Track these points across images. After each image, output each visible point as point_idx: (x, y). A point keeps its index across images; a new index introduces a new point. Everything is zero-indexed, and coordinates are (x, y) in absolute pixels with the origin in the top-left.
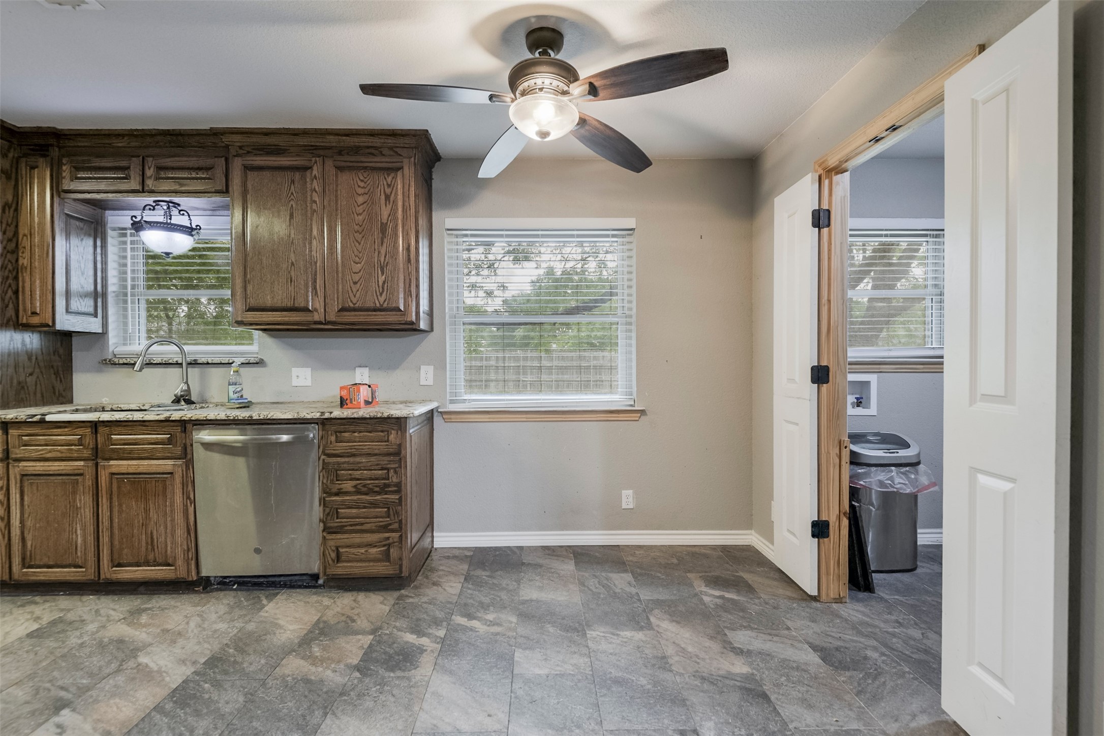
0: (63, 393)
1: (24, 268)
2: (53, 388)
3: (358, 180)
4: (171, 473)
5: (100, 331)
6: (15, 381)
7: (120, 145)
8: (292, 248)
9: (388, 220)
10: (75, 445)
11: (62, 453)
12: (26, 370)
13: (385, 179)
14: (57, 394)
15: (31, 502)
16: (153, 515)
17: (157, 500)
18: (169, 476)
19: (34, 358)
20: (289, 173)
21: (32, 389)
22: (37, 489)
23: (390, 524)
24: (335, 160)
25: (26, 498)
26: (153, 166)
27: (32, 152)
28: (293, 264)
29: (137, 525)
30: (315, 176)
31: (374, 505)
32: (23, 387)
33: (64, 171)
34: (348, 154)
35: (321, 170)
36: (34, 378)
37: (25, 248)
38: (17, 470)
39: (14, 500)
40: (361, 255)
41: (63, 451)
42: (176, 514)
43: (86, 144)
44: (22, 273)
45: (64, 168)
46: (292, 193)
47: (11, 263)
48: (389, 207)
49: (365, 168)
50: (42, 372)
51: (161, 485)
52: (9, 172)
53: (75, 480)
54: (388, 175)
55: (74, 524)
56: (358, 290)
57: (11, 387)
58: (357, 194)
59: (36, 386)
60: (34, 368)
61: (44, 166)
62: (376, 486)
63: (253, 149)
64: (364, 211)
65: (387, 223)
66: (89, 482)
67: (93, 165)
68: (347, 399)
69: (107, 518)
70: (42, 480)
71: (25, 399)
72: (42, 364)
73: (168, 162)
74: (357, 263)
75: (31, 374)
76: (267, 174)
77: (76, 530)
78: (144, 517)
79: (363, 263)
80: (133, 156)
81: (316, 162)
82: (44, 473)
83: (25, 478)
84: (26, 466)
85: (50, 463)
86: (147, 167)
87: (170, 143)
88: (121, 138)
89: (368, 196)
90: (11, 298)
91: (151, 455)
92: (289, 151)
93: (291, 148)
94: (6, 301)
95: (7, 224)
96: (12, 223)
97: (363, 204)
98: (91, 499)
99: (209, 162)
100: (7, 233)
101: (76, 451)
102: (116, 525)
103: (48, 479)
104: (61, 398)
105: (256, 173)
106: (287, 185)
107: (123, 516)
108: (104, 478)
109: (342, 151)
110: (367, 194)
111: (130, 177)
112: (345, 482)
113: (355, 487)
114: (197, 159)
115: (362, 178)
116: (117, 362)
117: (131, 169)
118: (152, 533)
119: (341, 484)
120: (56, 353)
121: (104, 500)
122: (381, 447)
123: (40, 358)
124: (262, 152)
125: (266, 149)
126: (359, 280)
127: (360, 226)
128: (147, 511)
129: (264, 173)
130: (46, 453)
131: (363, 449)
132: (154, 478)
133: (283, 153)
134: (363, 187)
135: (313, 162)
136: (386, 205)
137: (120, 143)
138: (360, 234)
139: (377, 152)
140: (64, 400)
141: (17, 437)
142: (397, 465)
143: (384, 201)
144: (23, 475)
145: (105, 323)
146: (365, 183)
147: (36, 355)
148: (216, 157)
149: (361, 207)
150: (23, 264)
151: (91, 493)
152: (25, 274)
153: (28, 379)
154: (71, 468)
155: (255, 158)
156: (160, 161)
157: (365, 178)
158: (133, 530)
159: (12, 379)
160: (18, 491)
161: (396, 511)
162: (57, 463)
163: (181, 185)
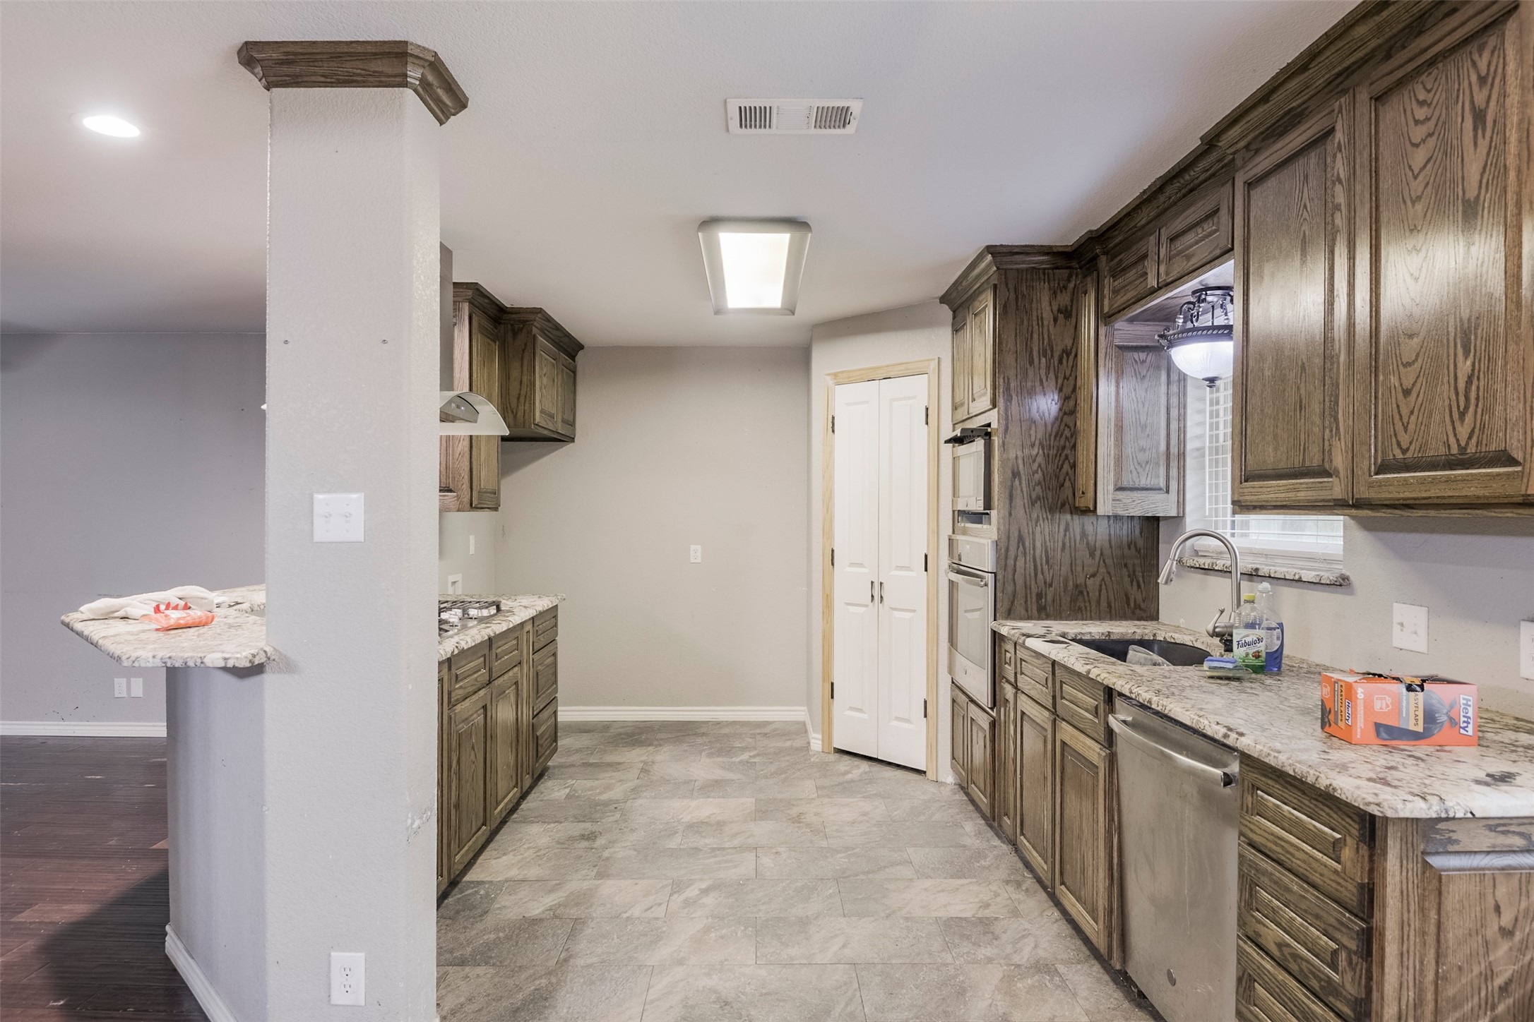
0: (1142, 604)
2: (1127, 596)
3: (1414, 105)
4: (1097, 767)
5: (1173, 513)
6: (1071, 583)
9: (1480, 187)
10: (1044, 686)
11: (1038, 693)
12: (1085, 569)
13: (1475, 64)
14: (1132, 605)
16: (1085, 826)
18: (1095, 771)
19: (1098, 553)
20: (1300, 164)
21: (1094, 595)
24: (1375, 82)
26: (1165, 240)
27: (1083, 275)
28: (1303, 369)
30: (1339, 144)
32: (1081, 593)
35: (1348, 123)
36: (1098, 578)
38: (1020, 703)
39: (1019, 741)
41: (1039, 691)
43: (1119, 238)
45: (1106, 280)
46: (1305, 206)
47: (1069, 427)
48: (1483, 144)
49: (1432, 63)
50: (1109, 573)
52: (1069, 308)
54: (1483, 48)
56: (1412, 412)
57: (1065, 592)
58: (1412, 144)
59: (1100, 591)
60: (1099, 566)
64: (1426, 184)
65: (1479, 197)
66: (1050, 745)
67: (1123, 266)
70: (1030, 723)
71: (1084, 608)
72: (1109, 562)
73: (1179, 224)
75: (1093, 576)
76: (1272, 183)
81: (1340, 110)
82: (1030, 715)
83: (1023, 716)
84: (1023, 701)
86: (1161, 245)
87: (1179, 192)
88: (1140, 211)
89: (1435, 138)
90: (1067, 474)
91: (1085, 729)
92: (1305, 113)
93: (1310, 103)
94: (1061, 479)
95: (1065, 378)
96: (1070, 375)
97: (1425, 166)
99: (1214, 200)
100: (1064, 389)
101: (1044, 695)
103: (1032, 726)
104: (1138, 611)
105: (1262, 190)
106: (1297, 192)
108: (1058, 744)
109: (1391, 47)
110: (1432, 134)
111: (1148, 269)
112: (1265, 921)
113: (1280, 946)
114: (1203, 202)
115: (1422, 95)
117: (1150, 254)
118: (1084, 856)
119: (1260, 922)
120: (1132, 546)
122: (1326, 872)
123: (1107, 552)
125: (1278, 127)
126: (1414, 385)
128: (1081, 817)
129: (1268, 184)
130: (1031, 689)
131: (1294, 857)
133: (1298, 122)
134: (1426, 120)
135: (1336, 112)
137: (1141, 221)
138: (1417, 253)
140: (1144, 615)
141: (1020, 660)
142: (1353, 946)
143: (1472, 134)
144: (1022, 712)
145: (1181, 500)
146: (1429, 105)
147: (1101, 550)
148: (1222, 186)
149: (1421, 176)
151: (1051, 761)
153: (1090, 582)
154: (1042, 718)
155: (1259, 159)
156: (1171, 227)
157: (1429, 91)
159: (1066, 581)
162: (1035, 706)
163: (1188, 258)
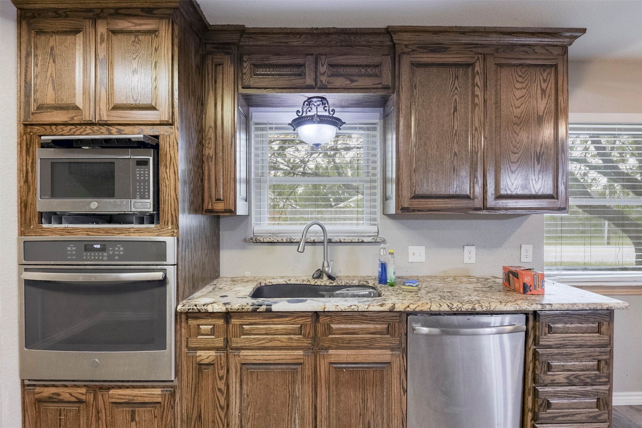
0: (217, 268)
1: (209, 157)
3: (517, 75)
4: (389, 363)
7: (295, 44)
8: (455, 139)
9: (544, 113)
10: (295, 334)
11: (282, 342)
13: (541, 74)
14: (215, 270)
15: (251, 391)
16: (371, 405)
17: (374, 391)
18: (386, 365)
20: (453, 69)
22: (257, 379)
23: (600, 415)
24: (495, 57)
25: (244, 386)
26: (326, 63)
27: (216, 50)
28: (455, 154)
29: (354, 415)
30: (477, 71)
31: (584, 395)
32: (204, 268)
33: (245, 68)
34: (504, 51)
35: (482, 66)
37: (211, 139)
38: (237, 359)
39: (234, 389)
40: (519, 145)
41: (284, 340)
42: (393, 404)
43: (264, 43)
44: (208, 163)
45: (245, 65)
46: (456, 88)
47: (200, 152)
48: (545, 100)
51: (378, 375)
53: (295, 369)
54: (544, 71)
55: (293, 413)
58: (516, 88)
59: (208, 265)
61: (229, 63)
62: (588, 378)
63: (418, 47)
64: (522, 104)
65: (543, 115)
66: (308, 372)
67: (271, 62)
68: (531, 286)
69: (325, 408)
70: (262, 369)
73: (341, 60)
74: (515, 153)
75: (207, 255)
76: (434, 70)
77: (295, 419)
78: (361, 407)
79: (520, 153)
80: (307, 55)
81: (478, 59)
82: (264, 362)
83: (244, 367)
84: (247, 356)
85: (269, 352)
86: (321, 65)
87: (341, 42)
88: (298, 36)
89: (526, 90)
91: (370, 345)
92: (450, 49)
93: (452, 46)
97: (521, 97)
98: (310, 389)
99: (376, 60)
101: (296, 340)
102: (333, 415)
103: (267, 369)
104: (216, 273)
105: (423, 69)
106: (451, 80)
107: (342, 405)
108: (323, 368)
109: (498, 49)
110: (524, 88)
111: (305, 74)
112: (557, 373)
113: (567, 378)
114: (366, 57)
115: (520, 74)
116: (262, 241)
117: (306, 66)
118: (369, 423)
119: (554, 375)
120: (215, 234)
121: (323, 389)
122: (593, 339)
124: (426, 51)
125: (430, 47)
126: (517, 169)
127: (519, 118)
128: (364, 401)
129: (431, 69)
130: (267, 342)
131: (575, 340)
132: (372, 367)
133: (444, 51)
134: (521, 82)
135: (476, 58)
136: (542, 99)
137: (295, 42)
138: (518, 125)
139: (531, 50)
141: (238, 326)
142: (608, 357)
143: (540, 95)
144: (243, 364)
146: (523, 78)
148: (383, 55)
149: (519, 100)
150: (209, 154)
151: (310, 382)
152: (210, 164)
153: (206, 260)
154: (292, 357)
155: (422, 56)
156: (332, 59)
157: (523, 74)
158: (351, 421)
160: (238, 381)
161: (606, 402)
162: (276, 352)
163: (352, 81)
